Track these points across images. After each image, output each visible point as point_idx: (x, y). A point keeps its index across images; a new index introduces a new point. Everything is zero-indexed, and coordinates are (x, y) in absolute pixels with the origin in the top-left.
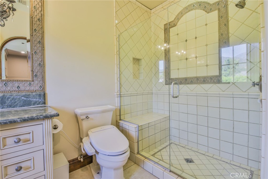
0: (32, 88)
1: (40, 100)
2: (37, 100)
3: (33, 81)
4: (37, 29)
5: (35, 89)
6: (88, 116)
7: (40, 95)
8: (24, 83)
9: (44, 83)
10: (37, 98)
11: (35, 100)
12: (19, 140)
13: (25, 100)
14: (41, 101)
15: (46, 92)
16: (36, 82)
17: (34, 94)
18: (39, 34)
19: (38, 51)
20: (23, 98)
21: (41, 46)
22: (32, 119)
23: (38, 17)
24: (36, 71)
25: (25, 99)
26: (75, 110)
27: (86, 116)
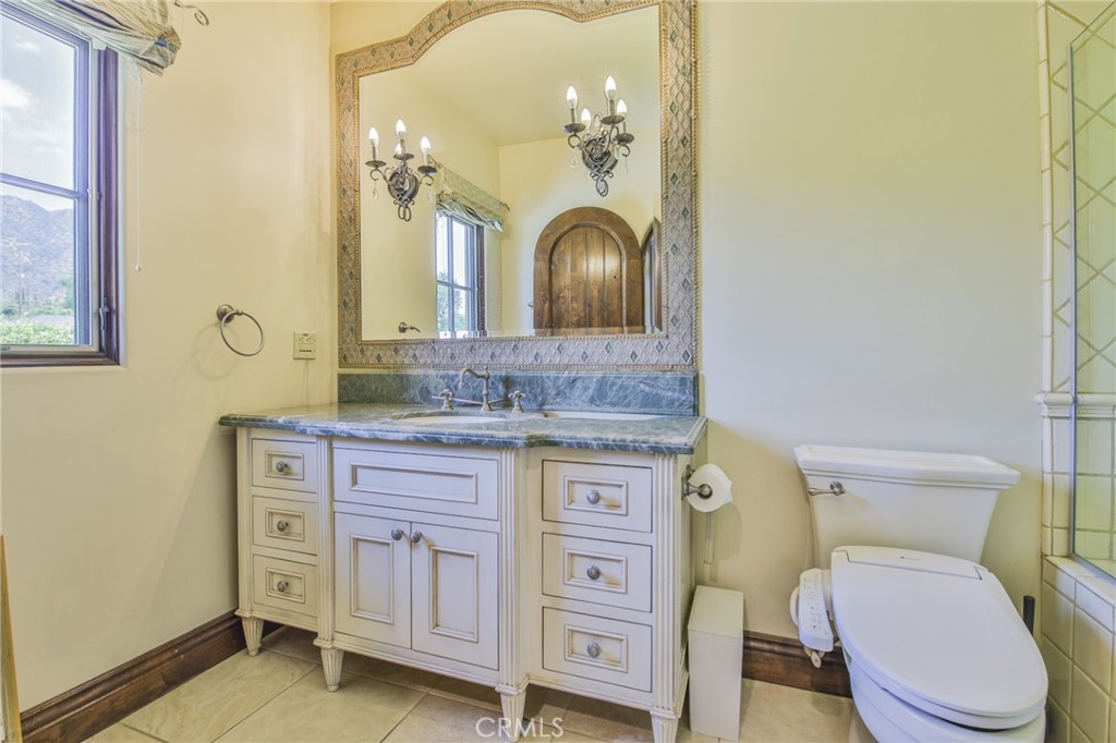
0: (665, 359)
1: (684, 398)
2: (676, 395)
3: (667, 336)
4: (679, 172)
5: (671, 363)
6: (839, 486)
7: (683, 381)
8: (645, 343)
9: (694, 343)
10: (675, 390)
11: (670, 394)
12: (596, 499)
13: (647, 394)
14: (685, 401)
15: (700, 373)
16: (675, 340)
17: (669, 375)
18: (683, 189)
19: (681, 242)
20: (642, 386)
21: (688, 223)
22: (621, 448)
23: (681, 134)
24: (676, 304)
25: (647, 389)
26: (796, 449)
27: (831, 481)
